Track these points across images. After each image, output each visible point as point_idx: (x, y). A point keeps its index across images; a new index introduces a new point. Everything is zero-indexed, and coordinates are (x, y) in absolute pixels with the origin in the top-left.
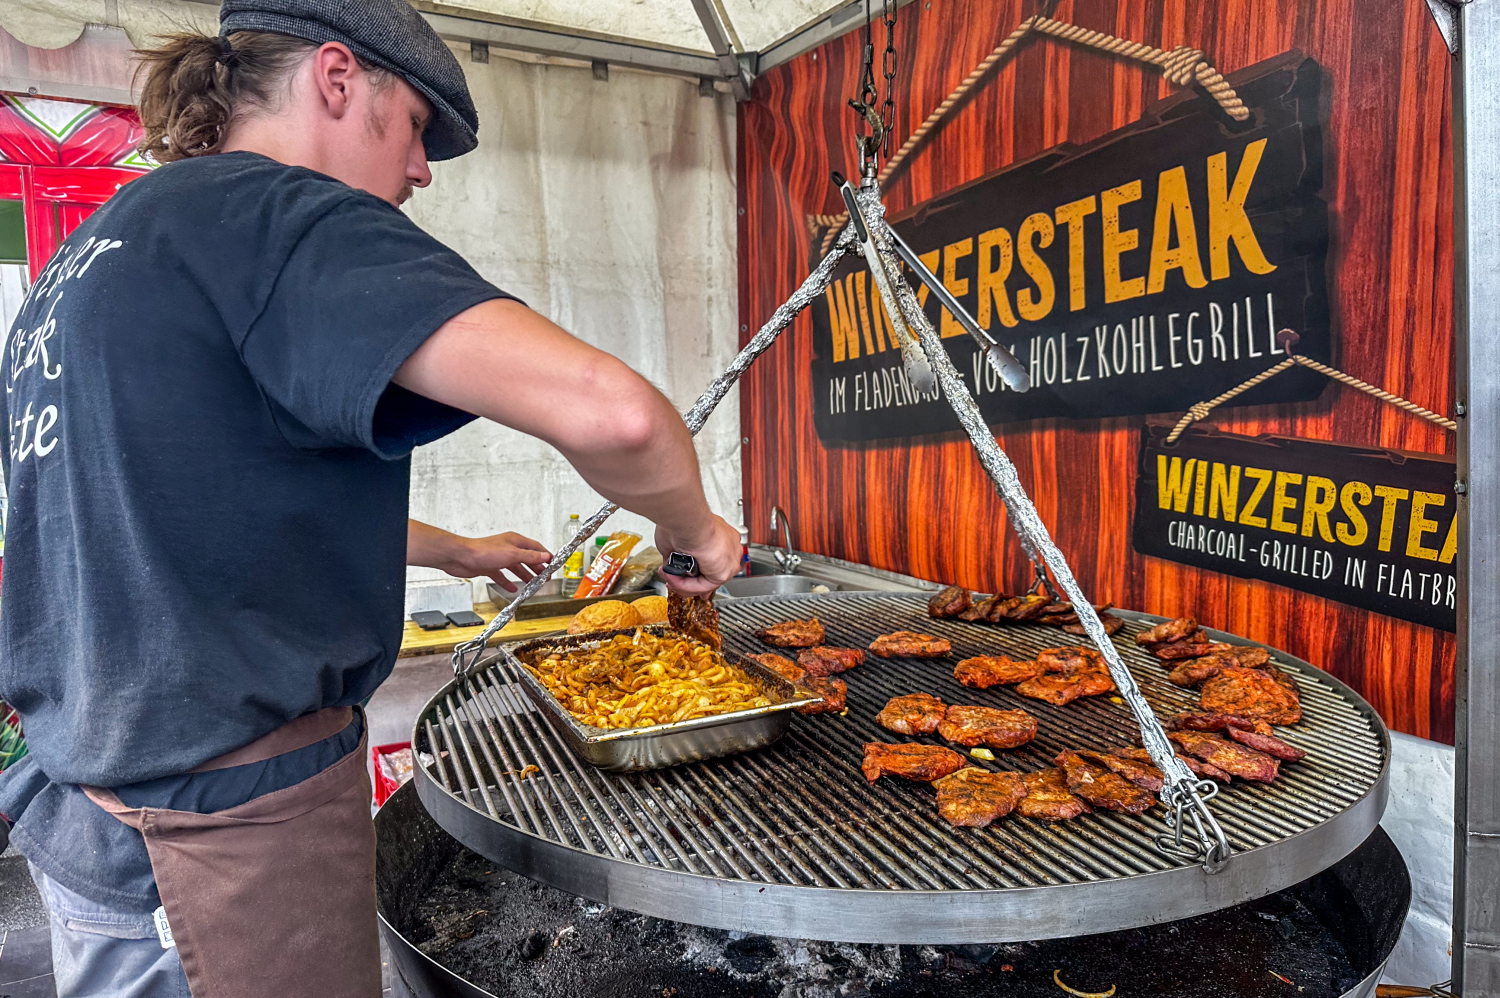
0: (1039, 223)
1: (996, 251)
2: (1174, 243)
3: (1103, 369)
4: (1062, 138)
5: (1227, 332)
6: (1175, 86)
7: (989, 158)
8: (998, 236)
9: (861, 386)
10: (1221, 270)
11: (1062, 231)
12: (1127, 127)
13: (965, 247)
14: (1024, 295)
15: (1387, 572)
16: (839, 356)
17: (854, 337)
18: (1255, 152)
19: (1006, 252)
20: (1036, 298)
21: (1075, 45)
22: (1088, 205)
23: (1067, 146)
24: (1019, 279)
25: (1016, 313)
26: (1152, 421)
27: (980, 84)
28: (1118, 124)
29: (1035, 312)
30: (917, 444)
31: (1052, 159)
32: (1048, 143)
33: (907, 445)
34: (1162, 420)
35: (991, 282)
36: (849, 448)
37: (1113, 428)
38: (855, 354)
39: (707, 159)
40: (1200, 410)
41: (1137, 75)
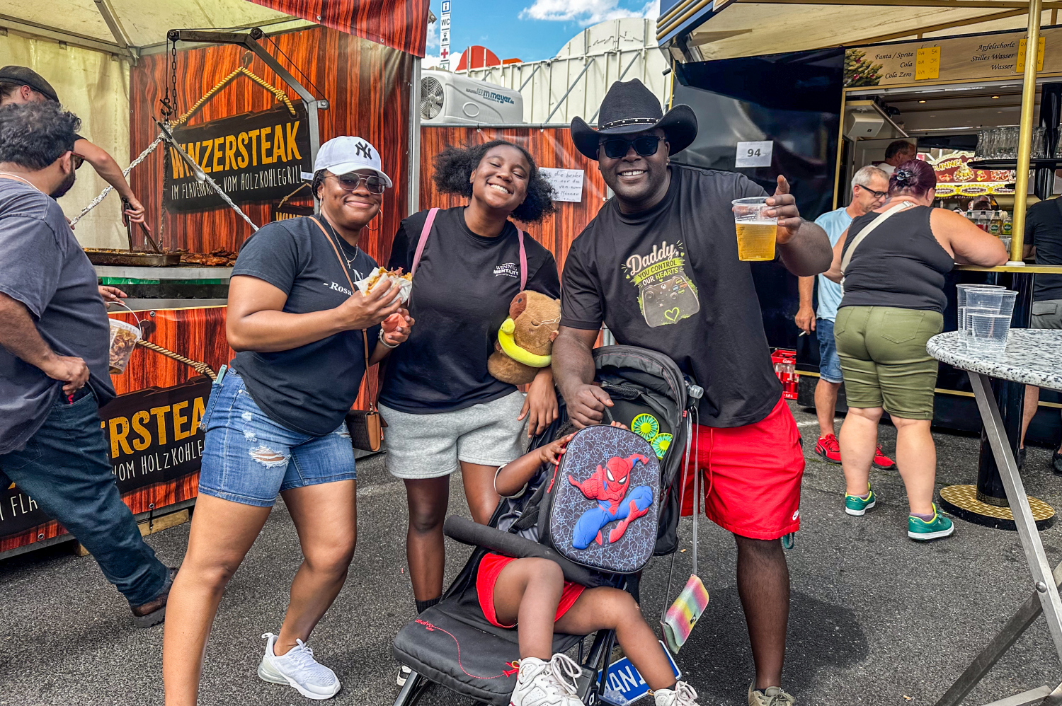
0: (243, 135)
1: (231, 142)
2: (279, 148)
3: (262, 186)
4: (250, 110)
5: (291, 175)
6: (279, 100)
7: (229, 111)
8: (231, 138)
9: (185, 189)
10: (290, 158)
11: (250, 139)
12: (267, 110)
13: (221, 140)
14: (240, 159)
16: (175, 176)
17: (182, 169)
18: (297, 124)
19: (234, 143)
20: (243, 160)
21: (253, 80)
22: (257, 132)
23: (251, 112)
24: (238, 154)
25: (238, 166)
26: (275, 201)
27: (226, 84)
28: (265, 109)
29: (243, 165)
30: (206, 211)
31: (248, 115)
32: (246, 110)
33: (202, 212)
34: (276, 201)
35: (230, 153)
36: (180, 214)
37: (264, 204)
38: (182, 176)
39: (115, 87)
40: (286, 198)
41: (270, 94)
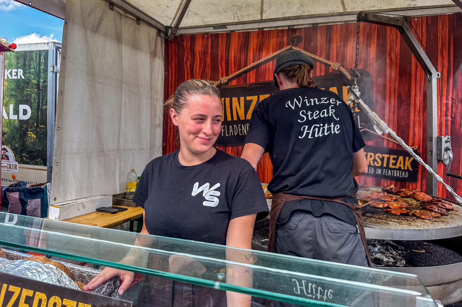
6: (334, 70)
12: (321, 76)
15: (385, 171)
28: (318, 75)
39: (159, 55)
